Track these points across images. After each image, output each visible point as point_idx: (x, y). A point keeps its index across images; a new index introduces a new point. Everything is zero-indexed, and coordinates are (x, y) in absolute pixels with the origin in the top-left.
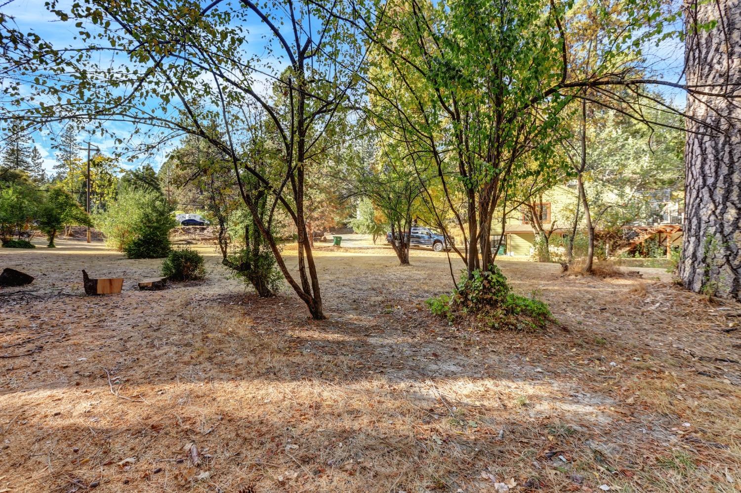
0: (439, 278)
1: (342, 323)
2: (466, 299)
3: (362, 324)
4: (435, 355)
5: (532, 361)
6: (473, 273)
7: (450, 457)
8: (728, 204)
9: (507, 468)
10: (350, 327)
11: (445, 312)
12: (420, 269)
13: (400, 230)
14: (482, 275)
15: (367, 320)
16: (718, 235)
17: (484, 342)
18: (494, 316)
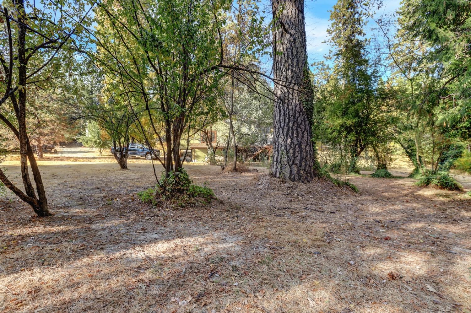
0: (149, 177)
1: (68, 217)
2: (165, 190)
3: (86, 215)
4: (143, 229)
5: (204, 223)
6: (169, 173)
7: (150, 295)
8: (288, 136)
9: (187, 290)
10: (75, 218)
11: (151, 200)
12: (135, 172)
13: (120, 145)
14: (174, 174)
15: (91, 212)
16: (285, 150)
17: (176, 216)
18: (182, 199)
